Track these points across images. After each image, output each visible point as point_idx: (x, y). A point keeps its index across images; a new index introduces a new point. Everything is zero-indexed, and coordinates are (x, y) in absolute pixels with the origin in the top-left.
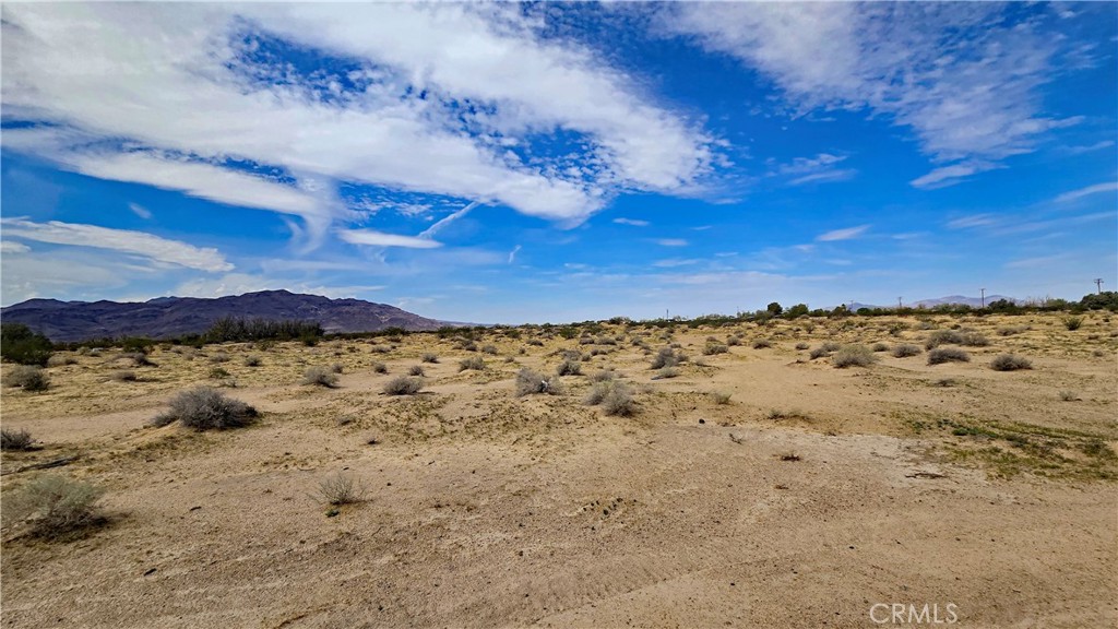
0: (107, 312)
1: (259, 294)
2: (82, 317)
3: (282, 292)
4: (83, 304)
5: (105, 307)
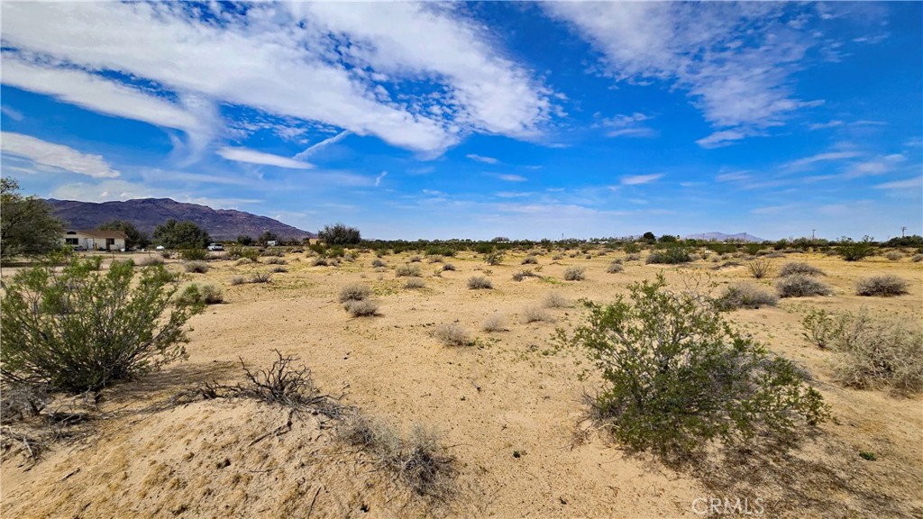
1: (144, 201)
3: (167, 201)
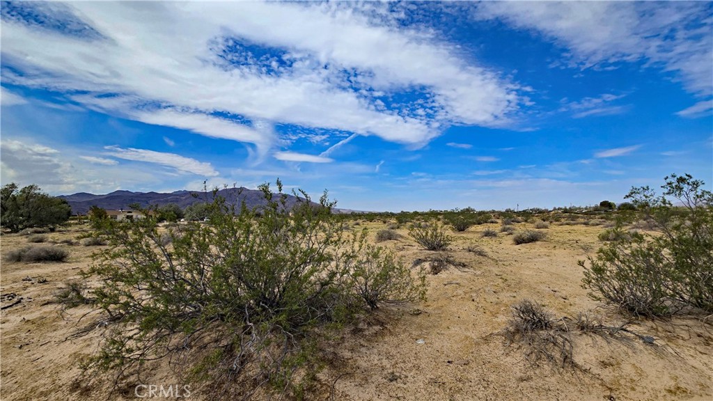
0: (154, 198)
1: (231, 190)
2: (142, 201)
3: (243, 189)
4: (142, 194)
5: (152, 195)
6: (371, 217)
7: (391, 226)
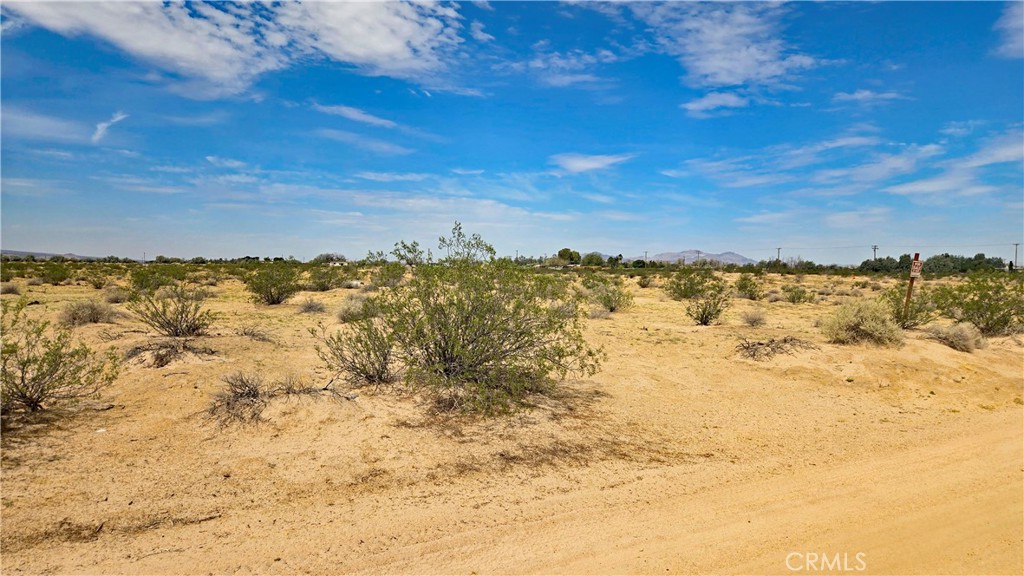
6: (56, 270)
7: (112, 296)
